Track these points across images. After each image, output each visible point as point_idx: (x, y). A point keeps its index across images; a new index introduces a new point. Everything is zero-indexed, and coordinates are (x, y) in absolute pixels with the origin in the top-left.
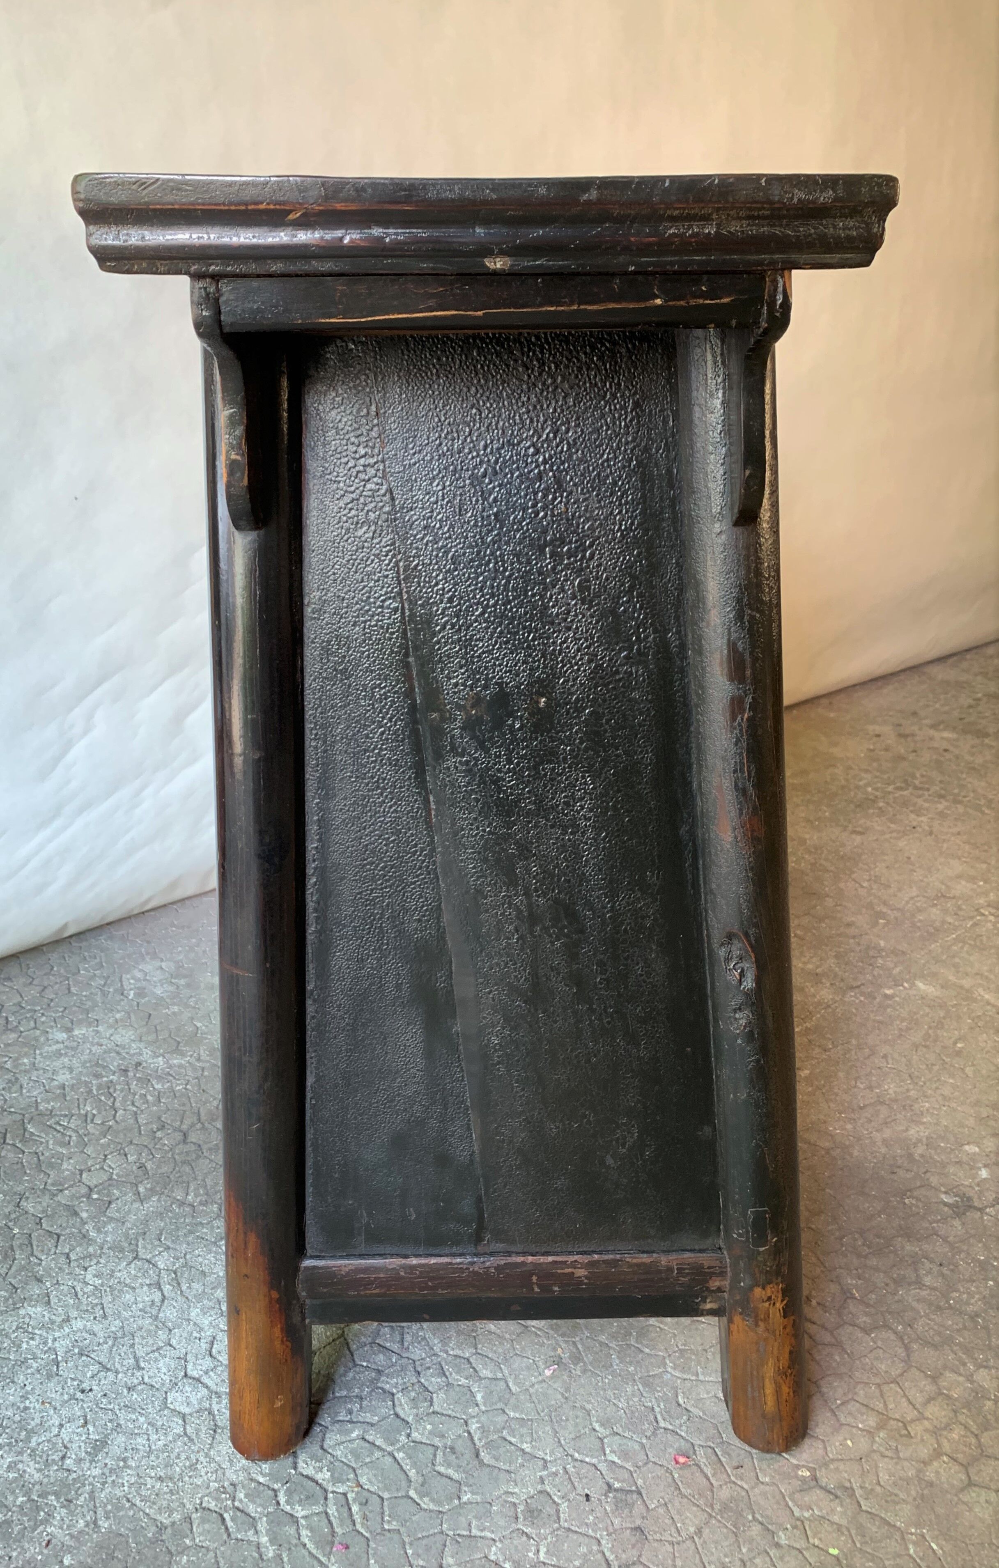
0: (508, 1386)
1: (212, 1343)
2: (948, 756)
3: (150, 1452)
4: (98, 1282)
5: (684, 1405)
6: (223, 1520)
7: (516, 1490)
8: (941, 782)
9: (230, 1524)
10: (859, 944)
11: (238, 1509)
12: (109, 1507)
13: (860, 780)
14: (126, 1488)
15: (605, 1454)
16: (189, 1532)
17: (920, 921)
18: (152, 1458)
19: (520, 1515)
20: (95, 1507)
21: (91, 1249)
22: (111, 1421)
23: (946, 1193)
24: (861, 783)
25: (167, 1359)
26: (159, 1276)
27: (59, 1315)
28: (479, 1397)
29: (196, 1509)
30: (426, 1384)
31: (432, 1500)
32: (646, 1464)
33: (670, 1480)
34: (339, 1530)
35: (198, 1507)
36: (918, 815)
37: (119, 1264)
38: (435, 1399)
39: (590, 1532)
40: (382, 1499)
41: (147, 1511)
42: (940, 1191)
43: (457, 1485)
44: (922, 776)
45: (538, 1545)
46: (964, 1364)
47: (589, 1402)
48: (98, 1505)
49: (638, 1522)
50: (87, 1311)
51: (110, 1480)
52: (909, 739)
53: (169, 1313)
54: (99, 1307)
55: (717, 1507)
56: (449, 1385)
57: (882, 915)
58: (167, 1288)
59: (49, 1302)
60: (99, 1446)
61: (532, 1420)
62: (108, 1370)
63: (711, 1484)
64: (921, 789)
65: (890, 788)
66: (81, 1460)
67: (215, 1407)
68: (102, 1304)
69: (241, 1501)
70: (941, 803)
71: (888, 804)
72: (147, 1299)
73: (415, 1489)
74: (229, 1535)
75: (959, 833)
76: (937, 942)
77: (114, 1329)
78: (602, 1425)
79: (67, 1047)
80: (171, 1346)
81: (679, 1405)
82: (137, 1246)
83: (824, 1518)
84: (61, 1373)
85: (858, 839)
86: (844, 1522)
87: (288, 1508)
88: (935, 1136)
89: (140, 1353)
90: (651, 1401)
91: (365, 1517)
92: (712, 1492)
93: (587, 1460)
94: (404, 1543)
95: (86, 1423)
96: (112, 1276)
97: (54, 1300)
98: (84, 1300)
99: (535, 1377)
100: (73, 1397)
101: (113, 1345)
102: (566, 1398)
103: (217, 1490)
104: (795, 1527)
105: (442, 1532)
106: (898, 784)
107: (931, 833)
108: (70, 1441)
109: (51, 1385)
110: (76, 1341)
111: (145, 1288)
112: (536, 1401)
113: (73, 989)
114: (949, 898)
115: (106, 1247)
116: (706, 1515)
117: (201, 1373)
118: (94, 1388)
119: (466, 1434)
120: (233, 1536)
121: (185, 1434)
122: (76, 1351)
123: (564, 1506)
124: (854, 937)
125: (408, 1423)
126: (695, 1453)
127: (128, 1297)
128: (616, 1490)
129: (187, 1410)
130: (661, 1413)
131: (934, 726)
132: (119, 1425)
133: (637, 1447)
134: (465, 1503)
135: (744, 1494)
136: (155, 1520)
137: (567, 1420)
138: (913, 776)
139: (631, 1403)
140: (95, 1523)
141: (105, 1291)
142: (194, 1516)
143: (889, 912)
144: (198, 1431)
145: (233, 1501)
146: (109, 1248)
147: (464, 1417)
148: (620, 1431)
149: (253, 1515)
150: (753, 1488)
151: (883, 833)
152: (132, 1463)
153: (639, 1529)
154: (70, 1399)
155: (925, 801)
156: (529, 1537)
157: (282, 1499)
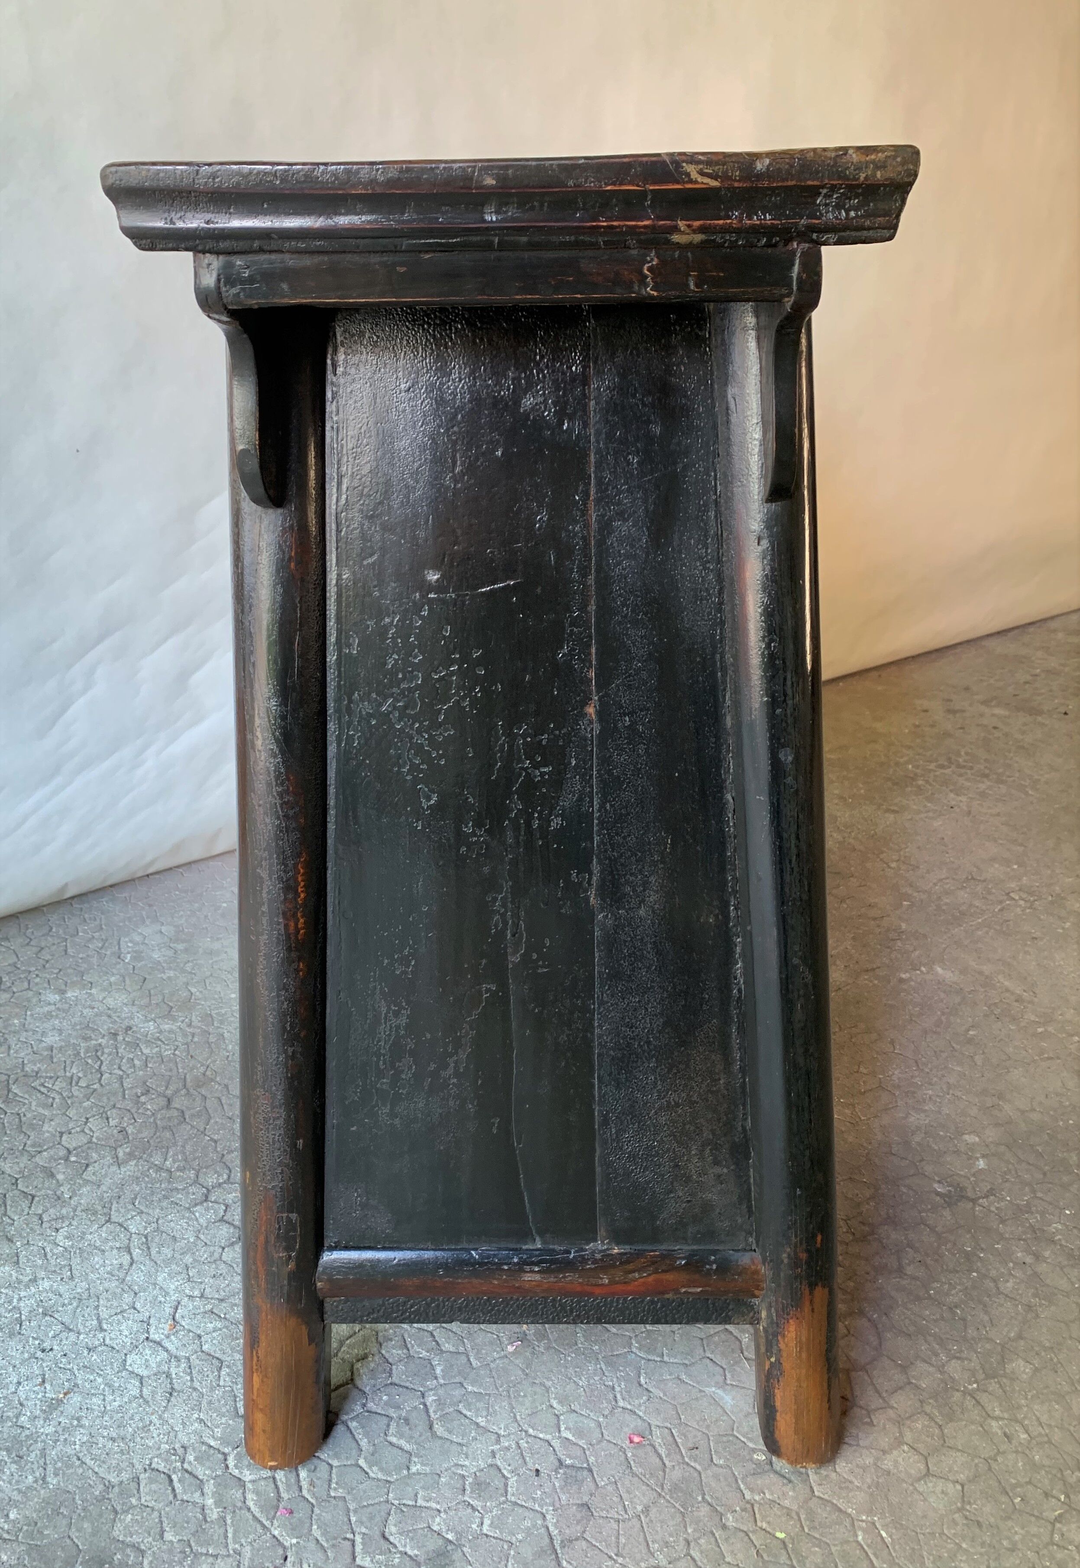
0: (469, 1360)
1: (176, 1309)
2: (997, 734)
3: (104, 1412)
4: (68, 1243)
5: (645, 1386)
6: (171, 1481)
7: (467, 1463)
8: (986, 760)
9: (177, 1485)
10: (879, 926)
11: (187, 1471)
12: (60, 1464)
13: (902, 757)
14: (77, 1447)
15: (560, 1431)
16: (136, 1492)
17: (946, 904)
18: (106, 1418)
19: (467, 1487)
20: (45, 1464)
21: (64, 1211)
22: (68, 1380)
23: (939, 1182)
24: (902, 760)
25: (130, 1322)
26: (129, 1240)
27: (27, 1275)
28: (438, 1370)
29: (145, 1470)
30: (387, 1356)
31: (381, 1469)
32: (599, 1442)
33: (622, 1458)
34: (285, 1496)
35: (147, 1467)
36: (958, 795)
37: (89, 1227)
38: (394, 1371)
39: (537, 1507)
40: (331, 1466)
41: (96, 1470)
42: (934, 1180)
43: (407, 1455)
44: (967, 754)
45: (482, 1518)
46: (937, 1355)
47: (548, 1379)
48: (48, 1462)
49: (586, 1499)
50: (55, 1271)
51: (62, 1438)
52: (958, 715)
53: (137, 1277)
54: (67, 1268)
55: (667, 1487)
56: (409, 1357)
57: (907, 897)
58: (136, 1252)
59: (17, 1263)
60: (54, 1405)
61: (489, 1395)
62: (70, 1330)
63: (664, 1464)
64: (964, 767)
65: (932, 766)
66: (36, 1417)
67: (173, 1371)
68: (70, 1265)
69: (190, 1463)
70: (983, 782)
71: (927, 782)
72: (115, 1262)
73: (365, 1459)
74: (175, 1496)
75: (998, 814)
76: (961, 926)
77: (79, 1290)
78: (560, 1402)
79: (58, 1009)
80: (135, 1309)
81: (640, 1385)
82: (111, 1209)
83: (775, 1502)
84: (24, 1332)
85: (891, 817)
86: (795, 1507)
87: (236, 1472)
88: (935, 1125)
89: (104, 1313)
90: (612, 1381)
91: (312, 1484)
92: (664, 1471)
93: (541, 1436)
94: (348, 1510)
95: (44, 1382)
96: (82, 1238)
97: (22, 1260)
98: (53, 1262)
99: (498, 1353)
100: (33, 1356)
101: (78, 1307)
102: (527, 1375)
103: (168, 1452)
104: (744, 1510)
105: (387, 1501)
106: (940, 762)
107: (969, 813)
108: (27, 1399)
109: (12, 1343)
110: (41, 1301)
111: (115, 1251)
112: (496, 1376)
113: (70, 951)
114: (979, 880)
115: (79, 1209)
116: (655, 1495)
117: (163, 1337)
118: (55, 1347)
119: (422, 1406)
120: (179, 1497)
121: (142, 1396)
122: (41, 1310)
123: (513, 1481)
124: (875, 919)
125: (365, 1393)
126: (651, 1434)
127: (97, 1259)
128: (567, 1467)
129: (145, 1373)
130: (621, 1392)
131: (985, 703)
132: (76, 1385)
133: (593, 1425)
134: (414, 1474)
135: (696, 1474)
136: (103, 1478)
137: (525, 1396)
138: (958, 754)
139: (592, 1381)
140: (44, 1479)
141: (75, 1253)
142: (142, 1476)
143: (915, 894)
144: (154, 1393)
145: (183, 1463)
146: (83, 1211)
147: (421, 1389)
148: (577, 1409)
149: (200, 1477)
150: (705, 1469)
151: (919, 812)
152: (86, 1422)
153: (586, 1506)
154: (30, 1358)
155: (967, 780)
156: (474, 1509)
157: (231, 1462)
